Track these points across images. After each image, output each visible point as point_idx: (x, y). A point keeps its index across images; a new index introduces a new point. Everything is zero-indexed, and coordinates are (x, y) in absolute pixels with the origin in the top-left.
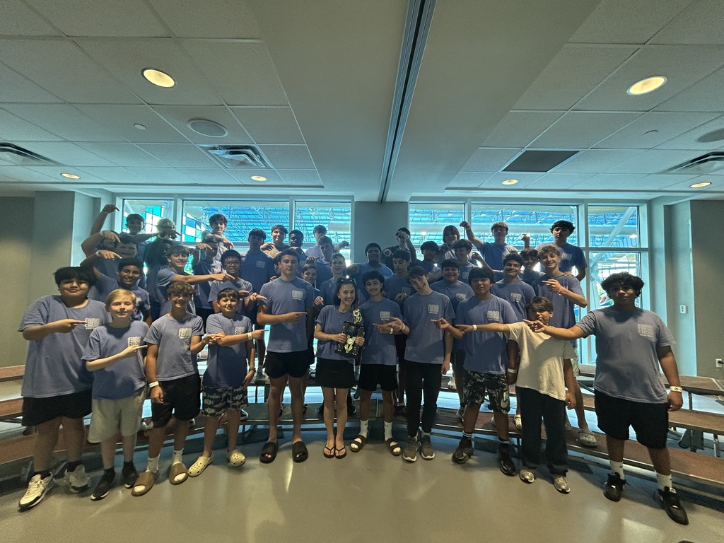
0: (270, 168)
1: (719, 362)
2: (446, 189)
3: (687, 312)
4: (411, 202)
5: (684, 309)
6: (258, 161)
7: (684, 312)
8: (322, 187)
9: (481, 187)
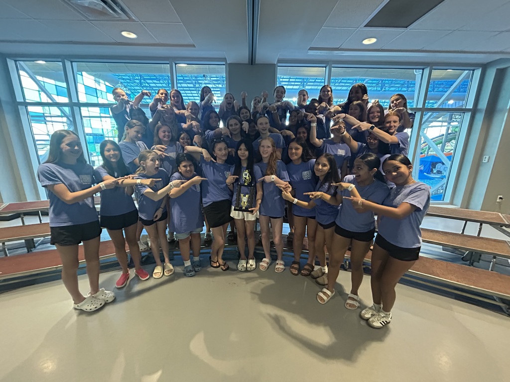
0: (133, 21)
1: (500, 198)
2: (310, 49)
3: (488, 162)
4: (279, 64)
5: (487, 160)
6: (120, 12)
7: (486, 161)
8: (194, 46)
9: (342, 47)
